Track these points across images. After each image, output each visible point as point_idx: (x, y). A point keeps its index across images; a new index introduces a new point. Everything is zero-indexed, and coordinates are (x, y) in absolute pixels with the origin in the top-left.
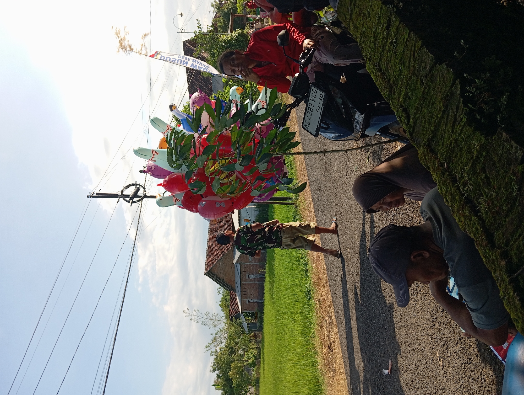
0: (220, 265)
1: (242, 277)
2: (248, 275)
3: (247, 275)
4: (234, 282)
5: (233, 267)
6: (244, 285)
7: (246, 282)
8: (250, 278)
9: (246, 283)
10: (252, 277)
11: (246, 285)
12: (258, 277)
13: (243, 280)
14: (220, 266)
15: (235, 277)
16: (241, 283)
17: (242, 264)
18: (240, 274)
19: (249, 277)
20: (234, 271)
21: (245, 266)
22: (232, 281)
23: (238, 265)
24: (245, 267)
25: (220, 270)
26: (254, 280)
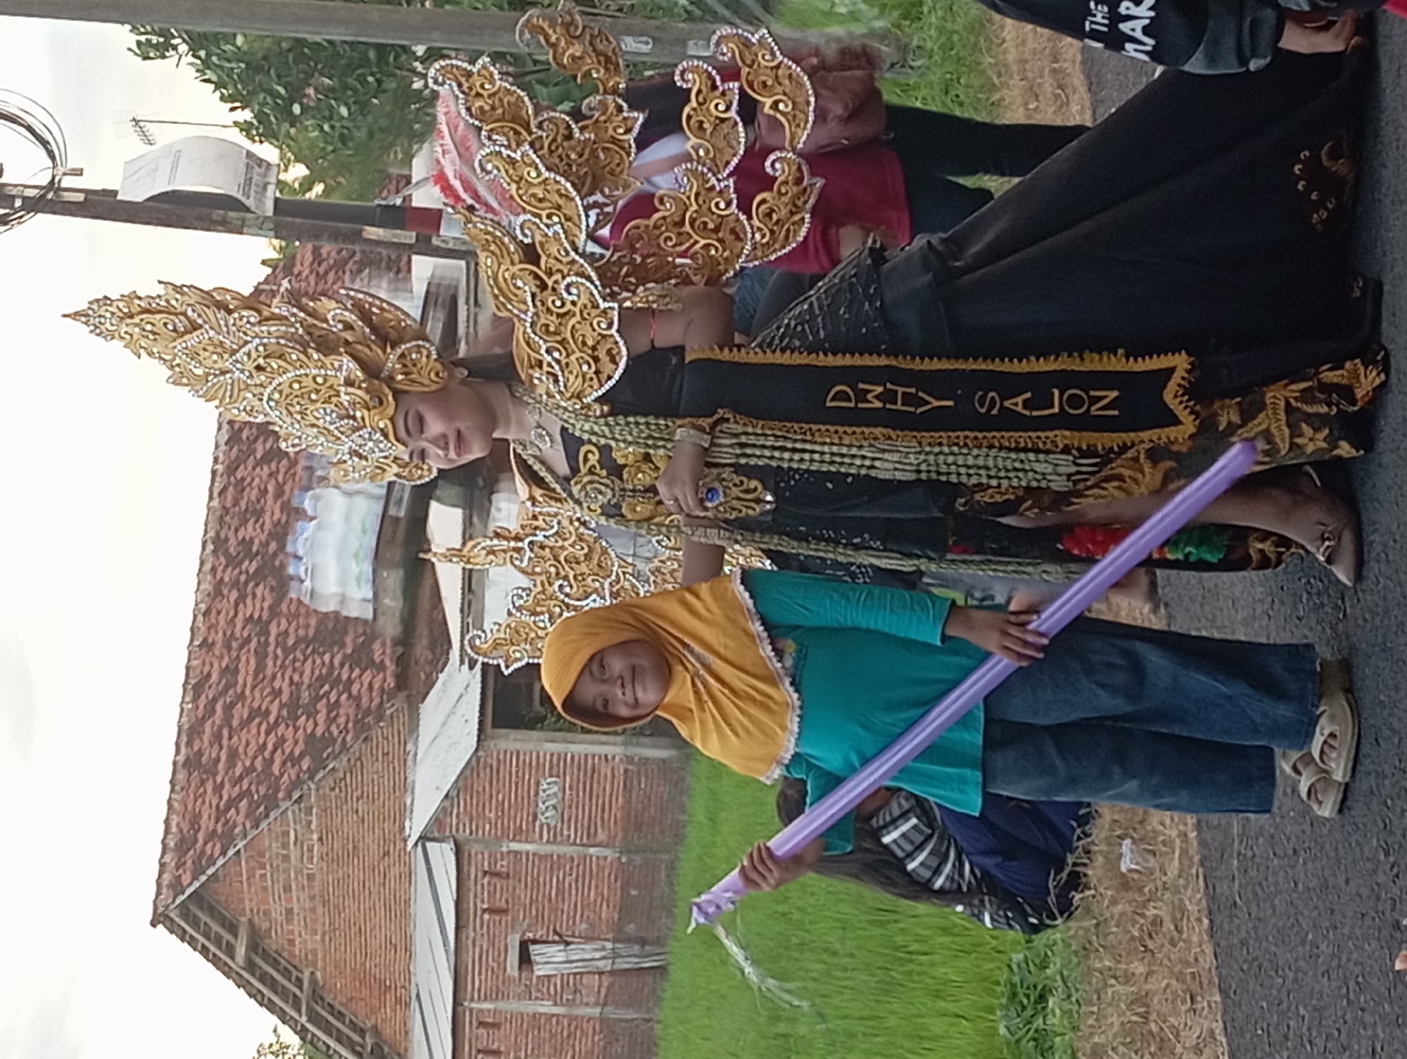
0: (285, 846)
1: (470, 956)
2: (524, 946)
3: (514, 941)
4: (398, 1000)
5: (395, 871)
6: (481, 1024)
7: (506, 997)
8: (540, 971)
9: (501, 1005)
10: (550, 959)
11: (495, 1026)
12: (606, 965)
13: (476, 981)
14: (286, 858)
15: (409, 951)
16: (456, 1002)
17: (475, 848)
18: (458, 928)
19: (525, 959)
20: (401, 911)
21: (502, 866)
22: (388, 989)
23: (443, 856)
24: (497, 875)
25: (287, 889)
26: (570, 986)
